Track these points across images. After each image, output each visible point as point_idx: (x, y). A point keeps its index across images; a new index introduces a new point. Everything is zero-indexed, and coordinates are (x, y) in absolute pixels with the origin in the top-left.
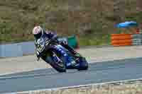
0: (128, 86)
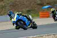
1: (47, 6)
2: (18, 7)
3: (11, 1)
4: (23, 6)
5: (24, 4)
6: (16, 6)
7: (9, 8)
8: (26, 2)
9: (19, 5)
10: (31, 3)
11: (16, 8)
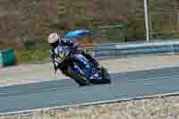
0: (78, 112)
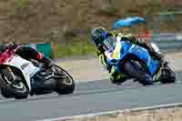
1: (130, 20)
2: (37, 21)
3: (13, 4)
4: (50, 18)
5: (55, 14)
6: (31, 19)
7: (8, 26)
8: (62, 6)
9: (40, 16)
10: (77, 9)
11: (28, 25)
